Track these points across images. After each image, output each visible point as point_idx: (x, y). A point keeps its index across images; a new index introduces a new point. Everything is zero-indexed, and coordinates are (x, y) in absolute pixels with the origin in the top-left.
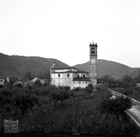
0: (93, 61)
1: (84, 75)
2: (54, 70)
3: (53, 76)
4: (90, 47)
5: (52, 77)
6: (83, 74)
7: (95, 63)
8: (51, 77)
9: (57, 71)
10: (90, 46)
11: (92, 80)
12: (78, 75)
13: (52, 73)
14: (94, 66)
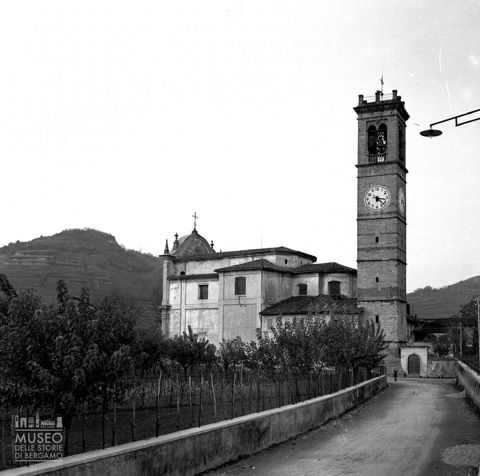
0: (377, 199)
1: (334, 286)
2: (180, 267)
3: (172, 294)
4: (356, 115)
5: (171, 303)
6: (328, 279)
7: (386, 209)
8: (164, 303)
9: (194, 268)
10: (357, 110)
11: (372, 309)
12: (303, 288)
13: (172, 279)
14: (383, 224)
